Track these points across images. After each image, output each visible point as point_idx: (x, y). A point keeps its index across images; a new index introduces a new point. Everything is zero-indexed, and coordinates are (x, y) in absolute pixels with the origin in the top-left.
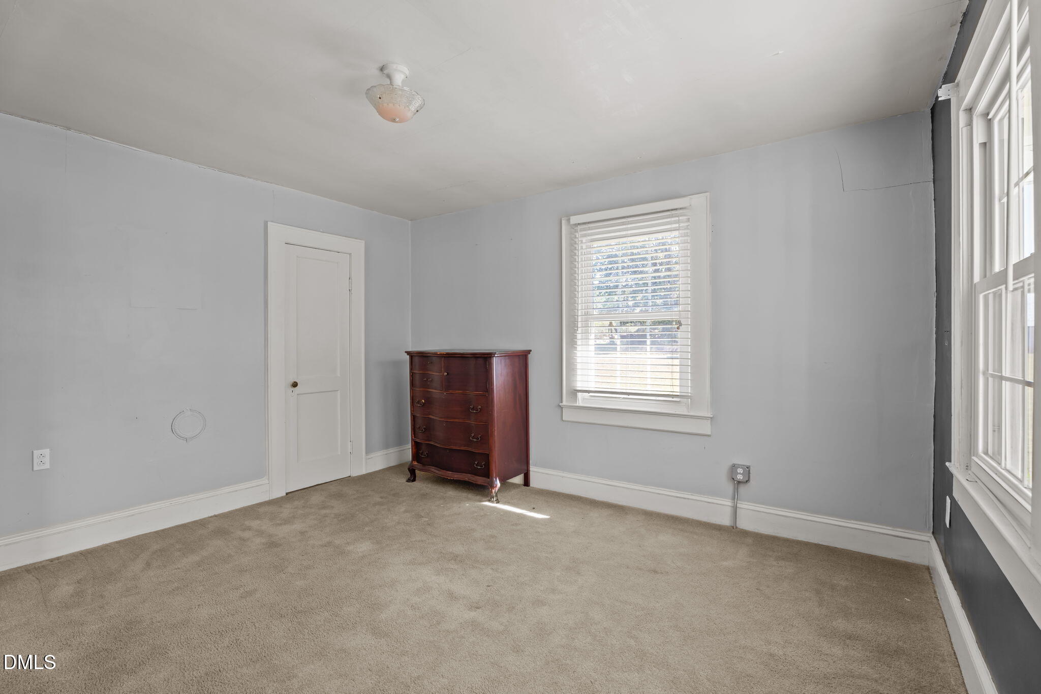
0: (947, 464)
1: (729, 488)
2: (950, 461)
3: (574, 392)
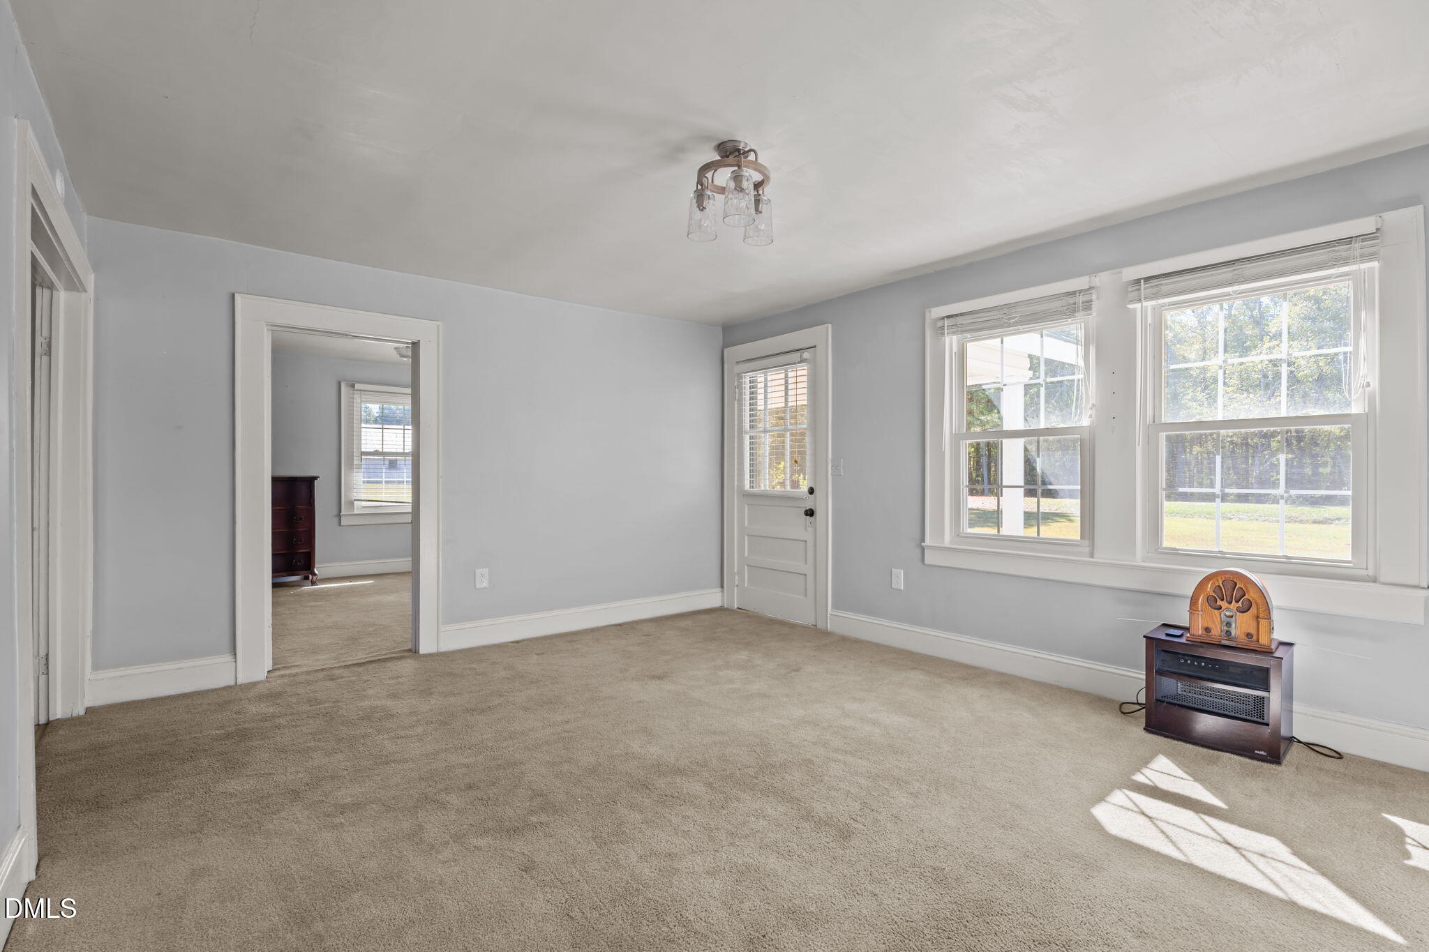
3: (352, 502)
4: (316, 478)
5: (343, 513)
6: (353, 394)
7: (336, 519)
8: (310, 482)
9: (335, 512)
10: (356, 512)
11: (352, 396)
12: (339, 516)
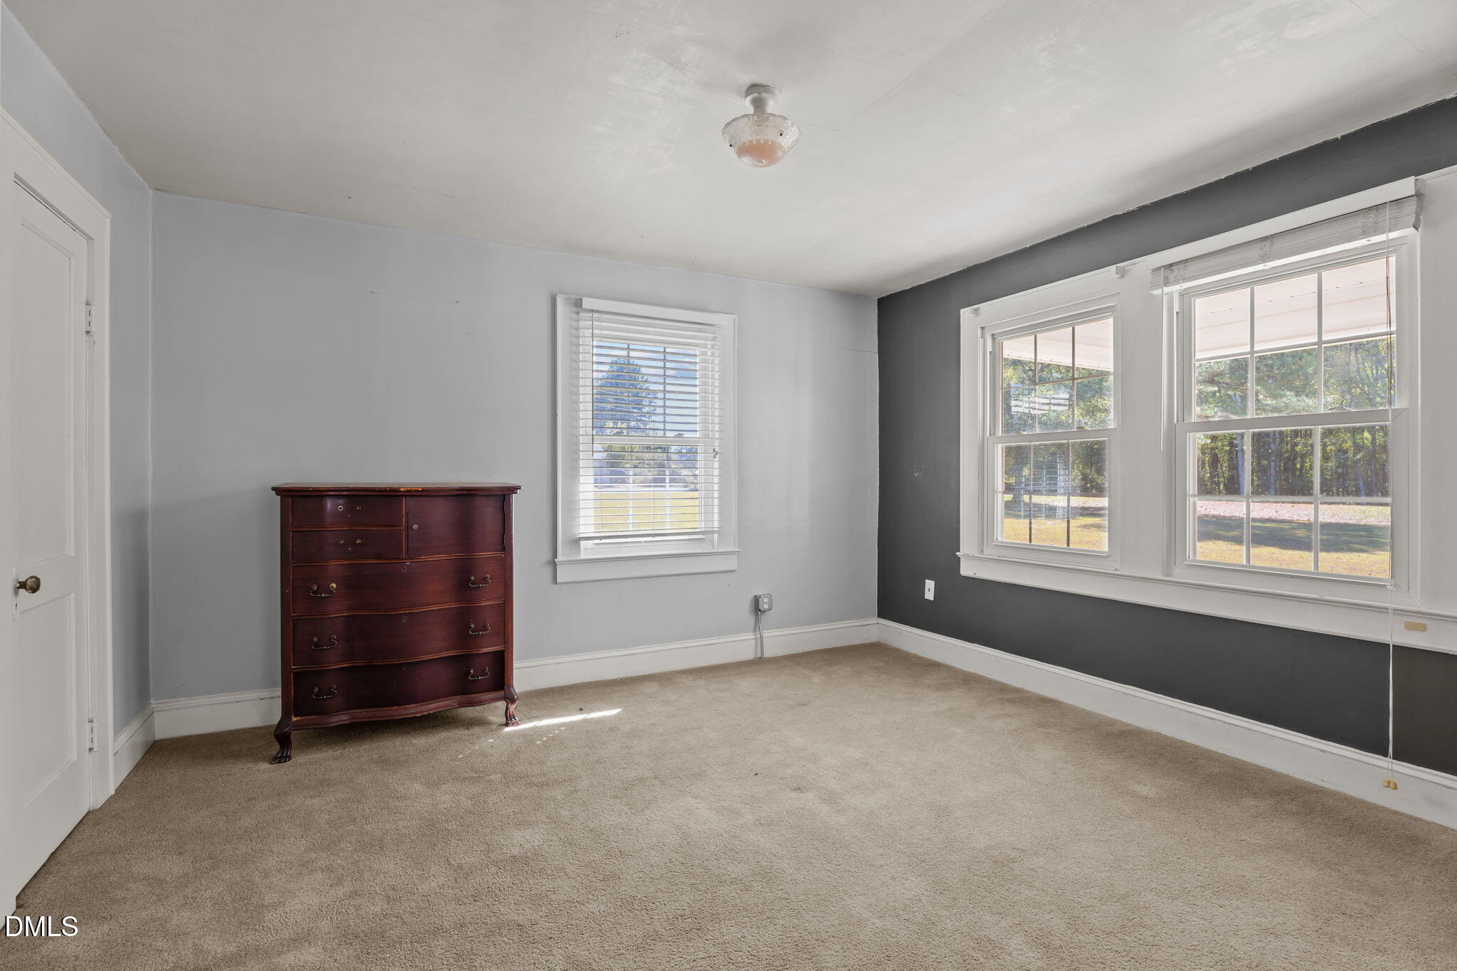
0: (957, 553)
1: (750, 620)
2: (959, 551)
3: (577, 541)
4: (513, 489)
5: (560, 558)
6: (578, 321)
7: (548, 571)
8: (503, 496)
9: (546, 556)
10: (583, 556)
11: (574, 323)
12: (553, 565)
